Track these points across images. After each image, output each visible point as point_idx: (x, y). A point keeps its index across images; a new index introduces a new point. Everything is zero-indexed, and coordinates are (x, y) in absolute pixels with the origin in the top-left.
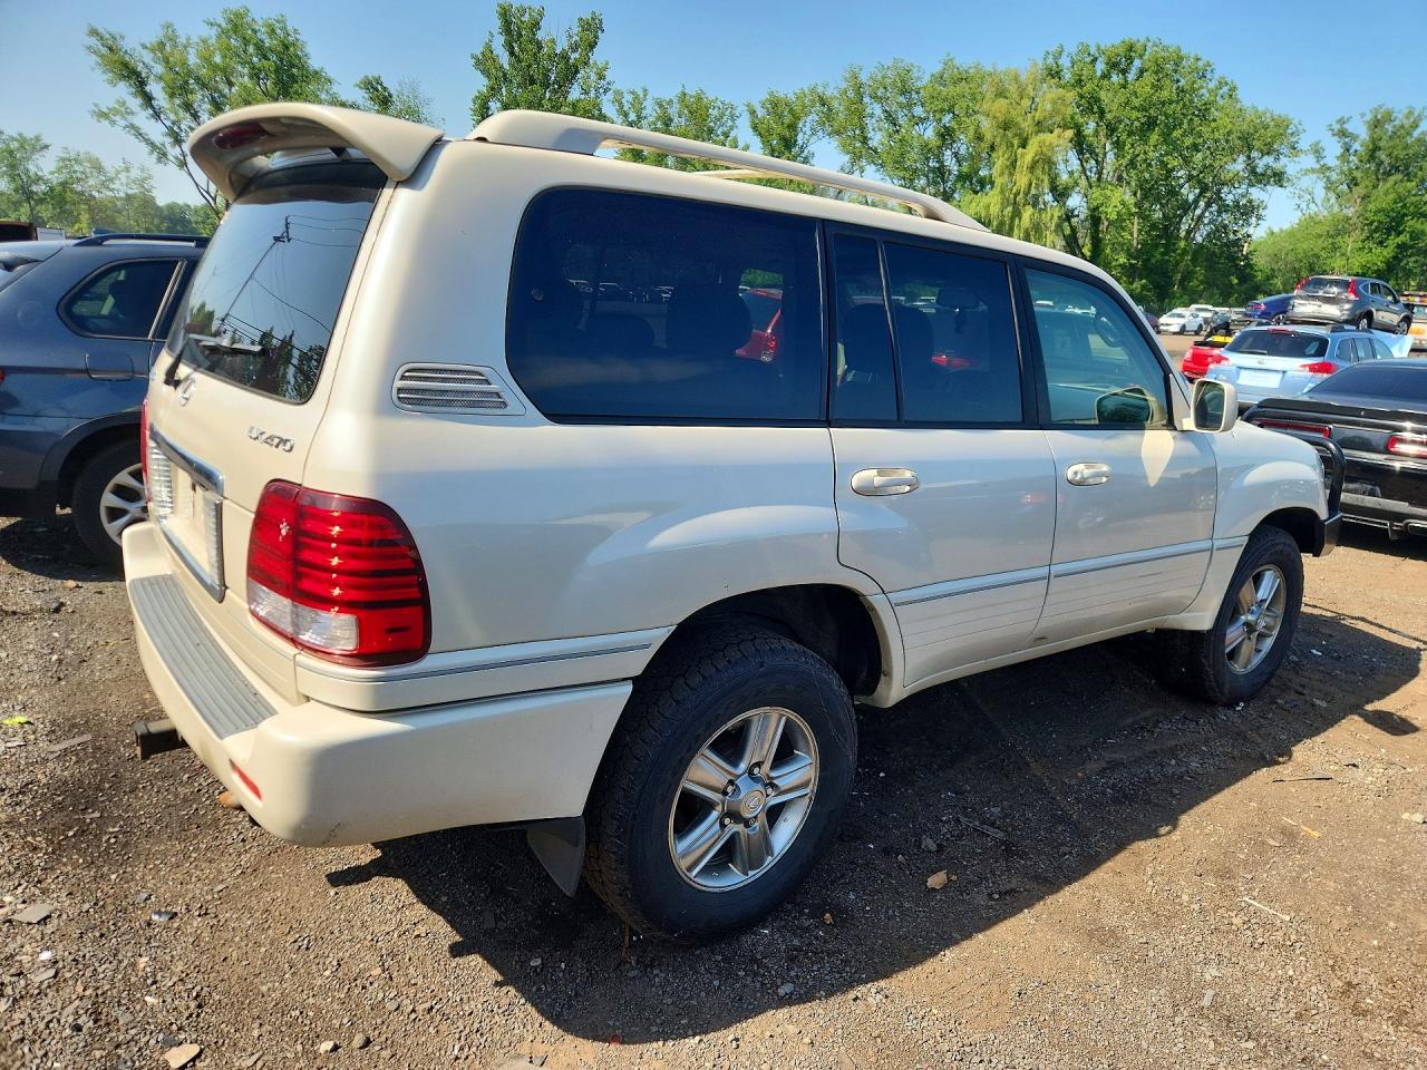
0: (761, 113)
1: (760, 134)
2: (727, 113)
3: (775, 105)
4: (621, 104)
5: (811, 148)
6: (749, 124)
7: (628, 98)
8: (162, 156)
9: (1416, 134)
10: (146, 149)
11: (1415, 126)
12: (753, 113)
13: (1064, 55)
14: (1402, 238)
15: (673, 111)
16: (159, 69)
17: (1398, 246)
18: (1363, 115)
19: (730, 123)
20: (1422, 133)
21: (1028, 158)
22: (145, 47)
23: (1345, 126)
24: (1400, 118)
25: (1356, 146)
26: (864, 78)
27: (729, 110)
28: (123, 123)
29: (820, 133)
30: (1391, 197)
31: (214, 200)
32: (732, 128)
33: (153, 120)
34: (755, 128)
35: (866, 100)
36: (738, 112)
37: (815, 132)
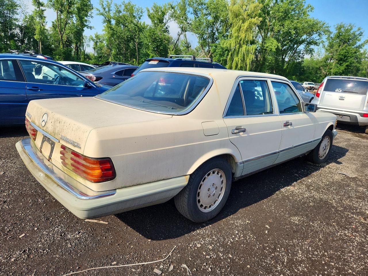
0: (151, 11)
1: (151, 18)
2: (140, 11)
3: (156, 8)
4: (103, 6)
5: (168, 24)
6: (147, 14)
7: (105, 3)
9: (352, 31)
11: (351, 29)
12: (148, 11)
14: (347, 64)
17: (347, 66)
18: (334, 26)
19: (141, 14)
20: (354, 31)
21: (245, 28)
23: (329, 29)
24: (347, 27)
25: (332, 35)
29: (171, 19)
30: (345, 51)
32: (141, 16)
34: (149, 16)
35: (187, 6)
36: (143, 10)
37: (169, 19)
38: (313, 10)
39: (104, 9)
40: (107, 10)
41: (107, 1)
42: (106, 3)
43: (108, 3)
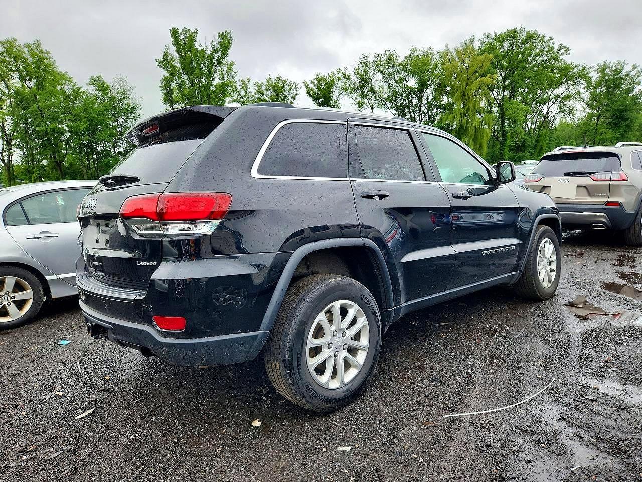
0: (311, 86)
1: (312, 97)
3: (319, 80)
5: (340, 102)
6: (305, 92)
11: (622, 68)
13: (476, 40)
15: (264, 88)
19: (295, 92)
20: (627, 72)
24: (614, 66)
26: (371, 60)
27: (294, 86)
29: (344, 94)
34: (308, 93)
36: (299, 87)
37: (341, 94)
38: (568, 52)
39: (239, 93)
40: (243, 93)
41: (242, 81)
42: (241, 84)
43: (244, 83)
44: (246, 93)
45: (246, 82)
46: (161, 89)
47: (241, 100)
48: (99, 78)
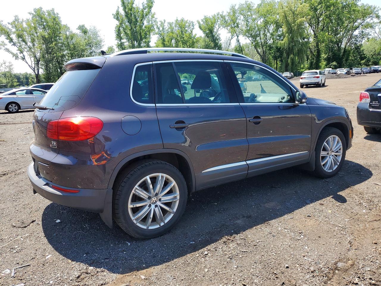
1: (202, 30)
2: (191, 24)
3: (206, 20)
5: (219, 32)
6: (198, 27)
7: (159, 24)
8: (17, 58)
10: (11, 55)
12: (199, 23)
15: (173, 25)
16: (14, 30)
19: (192, 27)
22: (9, 23)
27: (192, 23)
28: (4, 48)
29: (221, 27)
31: (34, 69)
32: (193, 29)
33: (13, 46)
34: (200, 27)
35: (237, 15)
36: (194, 24)
37: (219, 28)
39: (159, 29)
40: (161, 29)
41: (161, 21)
44: (163, 29)
45: (163, 22)
46: (115, 32)
47: (160, 32)
48: (83, 26)
